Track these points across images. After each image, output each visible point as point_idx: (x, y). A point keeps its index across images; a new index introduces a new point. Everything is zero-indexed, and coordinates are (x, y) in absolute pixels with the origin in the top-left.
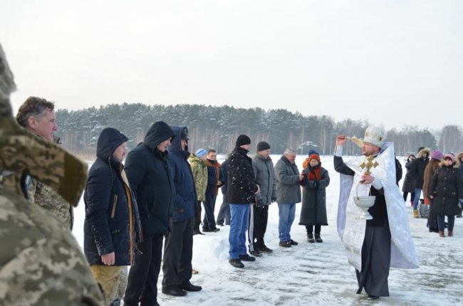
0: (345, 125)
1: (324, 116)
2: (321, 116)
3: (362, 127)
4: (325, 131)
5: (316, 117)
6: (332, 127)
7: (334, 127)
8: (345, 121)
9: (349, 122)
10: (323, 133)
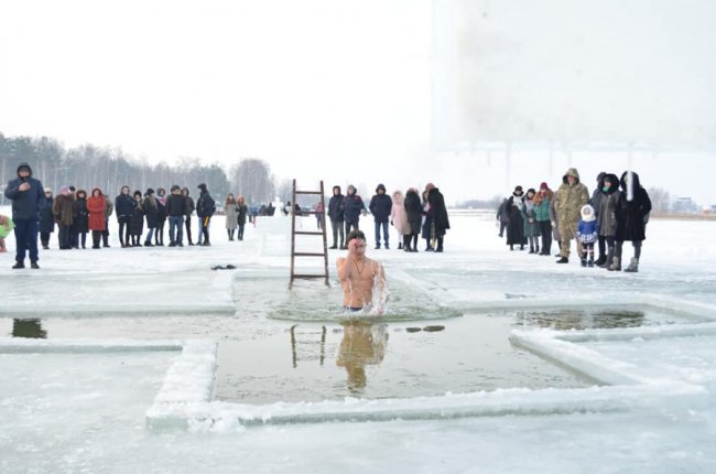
0: (82, 154)
1: (44, 138)
2: (40, 137)
3: (113, 158)
4: (44, 164)
5: (29, 140)
6: (58, 156)
7: (63, 157)
8: (82, 147)
9: (90, 150)
10: (40, 167)
